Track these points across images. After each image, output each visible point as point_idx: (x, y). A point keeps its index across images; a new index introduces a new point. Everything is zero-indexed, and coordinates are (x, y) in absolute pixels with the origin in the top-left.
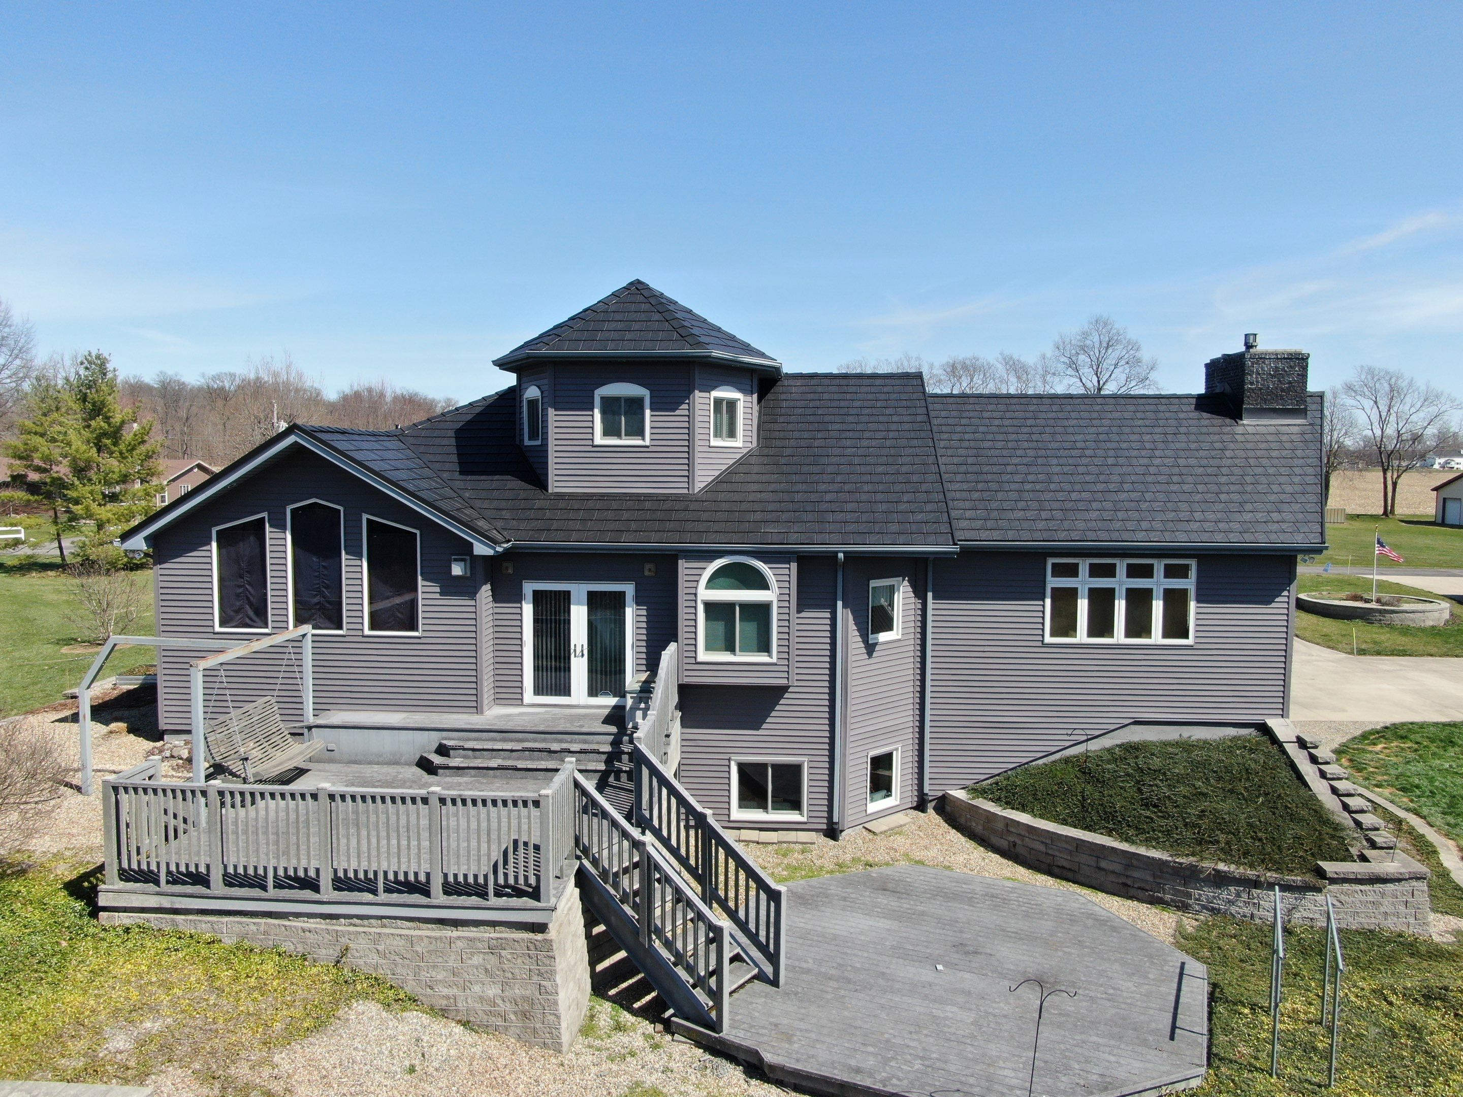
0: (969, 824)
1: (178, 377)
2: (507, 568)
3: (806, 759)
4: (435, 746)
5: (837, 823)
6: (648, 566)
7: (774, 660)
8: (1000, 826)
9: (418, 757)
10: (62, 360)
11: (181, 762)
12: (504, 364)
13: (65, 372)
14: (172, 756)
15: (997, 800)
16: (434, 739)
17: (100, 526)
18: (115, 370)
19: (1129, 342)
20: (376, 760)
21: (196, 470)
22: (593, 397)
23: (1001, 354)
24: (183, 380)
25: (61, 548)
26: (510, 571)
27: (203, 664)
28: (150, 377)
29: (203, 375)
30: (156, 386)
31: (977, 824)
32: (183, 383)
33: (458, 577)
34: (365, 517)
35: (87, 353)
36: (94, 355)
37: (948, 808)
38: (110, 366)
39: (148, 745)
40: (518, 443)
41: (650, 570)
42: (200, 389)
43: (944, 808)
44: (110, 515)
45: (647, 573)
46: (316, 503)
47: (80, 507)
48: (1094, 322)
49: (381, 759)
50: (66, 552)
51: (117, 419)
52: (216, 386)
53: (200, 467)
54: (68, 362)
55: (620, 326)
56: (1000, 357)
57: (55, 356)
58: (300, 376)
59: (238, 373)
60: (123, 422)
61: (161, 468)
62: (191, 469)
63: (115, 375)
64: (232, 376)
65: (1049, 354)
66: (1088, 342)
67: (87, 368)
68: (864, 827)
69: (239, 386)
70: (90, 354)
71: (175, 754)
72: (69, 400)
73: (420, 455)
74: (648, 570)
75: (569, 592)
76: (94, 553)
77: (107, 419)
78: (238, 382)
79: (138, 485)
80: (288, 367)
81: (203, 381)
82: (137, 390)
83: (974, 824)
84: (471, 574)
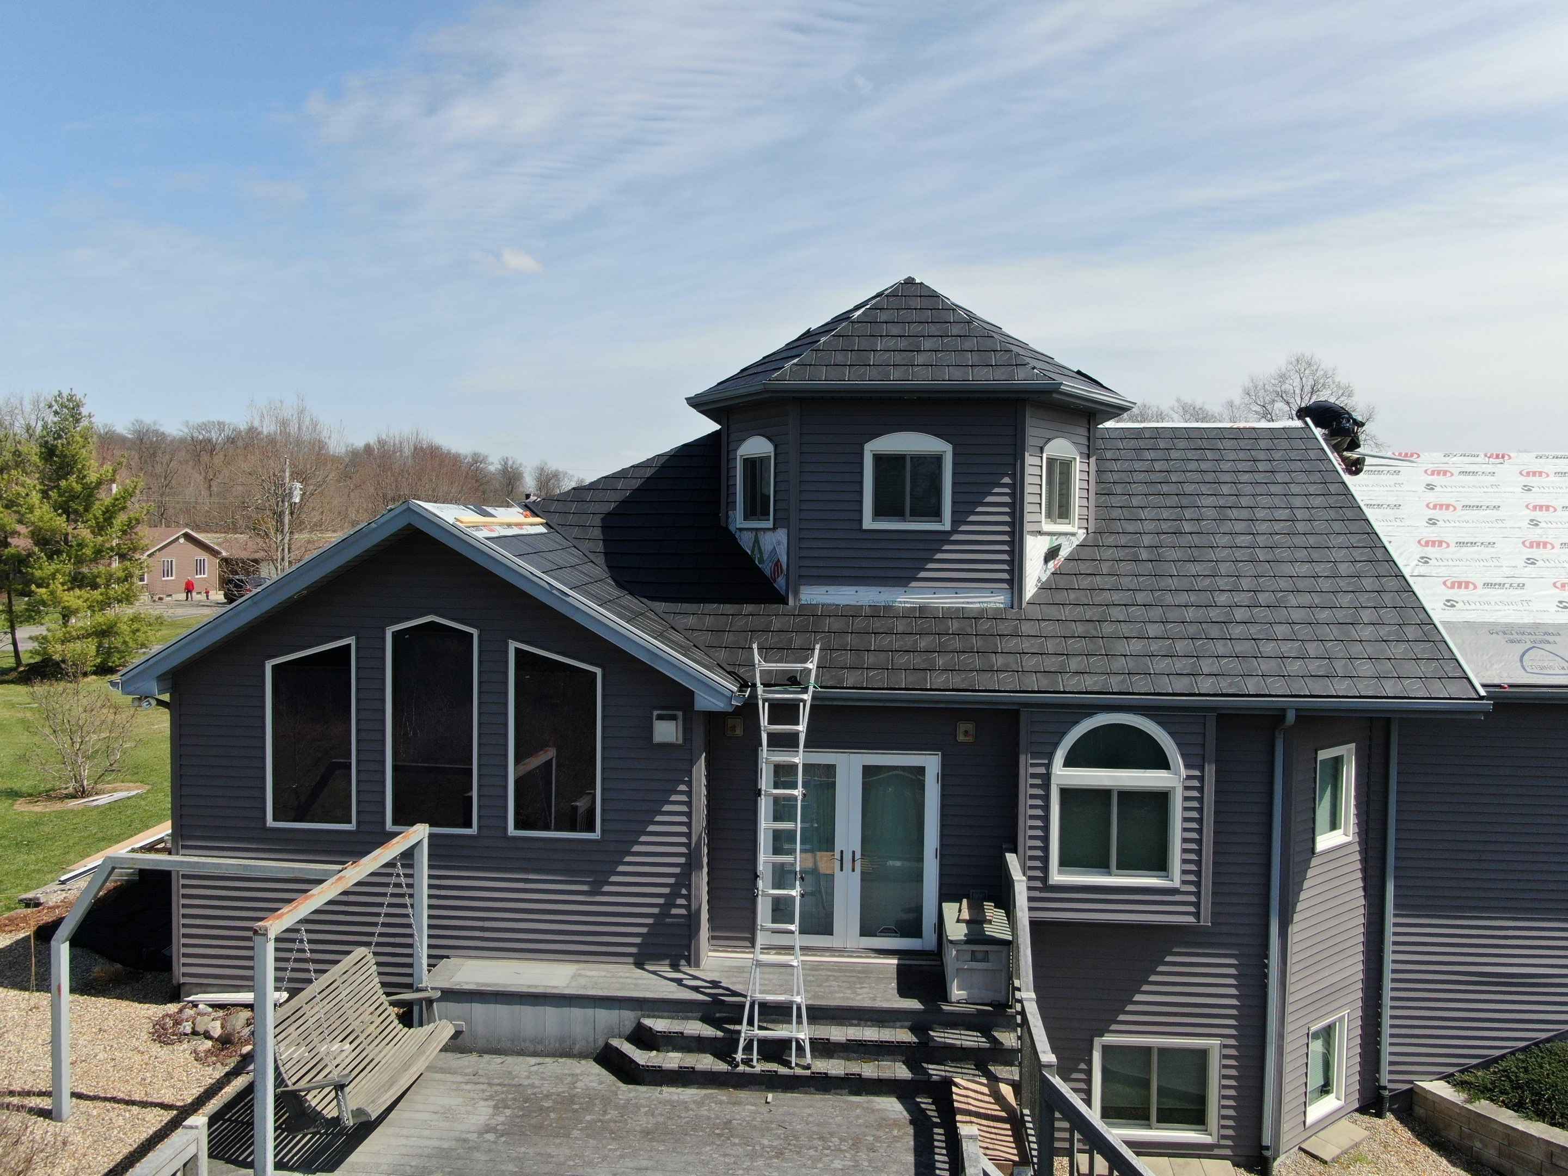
0: (1467, 1143)
1: (157, 427)
2: (734, 728)
3: (1216, 1042)
4: (629, 1027)
5: (1267, 1148)
6: (963, 727)
7: (1176, 883)
8: (1537, 1155)
9: (601, 1043)
10: (21, 405)
11: (209, 1044)
12: (701, 403)
13: (24, 419)
14: (195, 1033)
15: (1518, 1107)
16: (628, 1018)
17: (66, 617)
18: (90, 416)
19: (1338, 386)
20: (531, 1048)
21: (182, 540)
22: (861, 455)
23: (1178, 400)
24: (162, 430)
25: (15, 644)
26: (739, 732)
27: (276, 926)
28: (122, 426)
29: (187, 424)
30: (130, 436)
31: (1485, 1146)
32: (163, 434)
33: (666, 747)
34: (513, 645)
35: (57, 393)
36: (65, 395)
37: (1420, 1111)
38: (84, 411)
39: (155, 1011)
40: (723, 524)
41: (966, 733)
42: (182, 441)
43: (1411, 1108)
44: (80, 602)
45: (961, 738)
46: (432, 623)
47: (43, 590)
48: (1295, 363)
49: (539, 1048)
50: (21, 647)
51: (93, 477)
52: (201, 437)
53: (187, 536)
54: (28, 407)
55: (902, 344)
56: (1176, 405)
57: (12, 400)
58: (315, 424)
59: (227, 421)
60: (99, 483)
61: (143, 542)
62: (178, 538)
63: (90, 422)
64: (221, 425)
65: (1237, 402)
66: (1286, 387)
67: (56, 413)
68: (1301, 1149)
69: (228, 438)
70: (60, 395)
71: (200, 1029)
72: (32, 452)
73: (576, 543)
74: (964, 732)
75: (834, 766)
76: (57, 651)
77: (81, 478)
78: (227, 432)
79: (116, 564)
80: (302, 412)
81: (186, 430)
82: (109, 441)
83: (1478, 1145)
84: (685, 739)
